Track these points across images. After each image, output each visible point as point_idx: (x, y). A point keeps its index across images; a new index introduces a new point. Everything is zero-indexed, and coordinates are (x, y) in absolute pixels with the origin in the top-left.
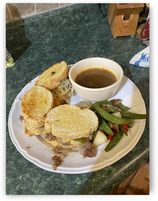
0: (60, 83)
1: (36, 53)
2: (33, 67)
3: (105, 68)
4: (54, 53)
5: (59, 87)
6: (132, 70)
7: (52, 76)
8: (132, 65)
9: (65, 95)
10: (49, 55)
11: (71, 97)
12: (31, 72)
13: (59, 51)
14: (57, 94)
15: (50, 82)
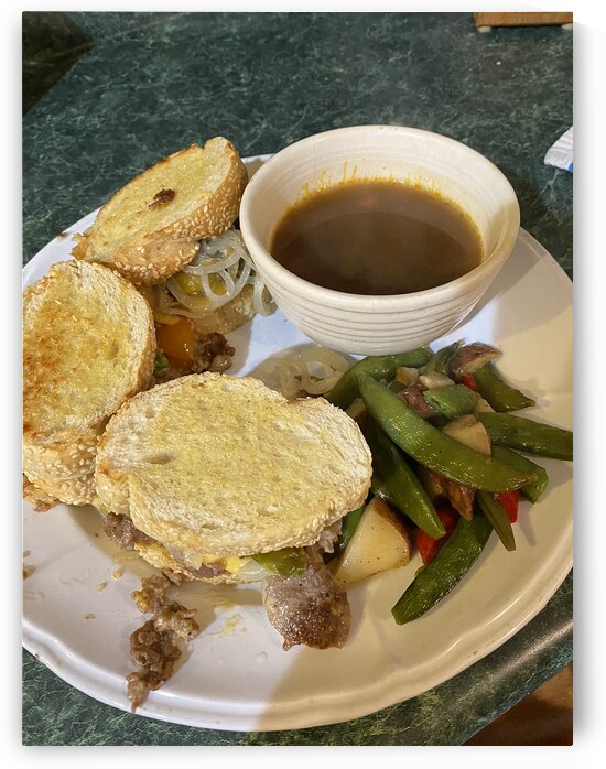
0: (197, 248)
1: (111, 89)
2: (88, 158)
3: (428, 185)
4: (194, 96)
5: (195, 270)
6: (553, 196)
7: (155, 214)
8: (557, 173)
9: (221, 311)
10: (169, 102)
11: (256, 320)
12: (79, 184)
13: (219, 86)
14: (181, 307)
15: (147, 242)
